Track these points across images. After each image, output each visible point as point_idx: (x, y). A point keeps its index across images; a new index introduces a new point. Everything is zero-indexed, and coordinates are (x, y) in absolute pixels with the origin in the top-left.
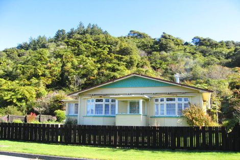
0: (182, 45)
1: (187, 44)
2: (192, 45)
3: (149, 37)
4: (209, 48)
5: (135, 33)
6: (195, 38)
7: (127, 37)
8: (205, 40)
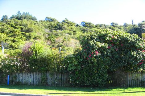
0: (75, 26)
1: (77, 25)
2: (80, 26)
3: (57, 21)
4: (88, 28)
5: (48, 19)
6: (82, 22)
7: (43, 21)
8: (87, 23)
